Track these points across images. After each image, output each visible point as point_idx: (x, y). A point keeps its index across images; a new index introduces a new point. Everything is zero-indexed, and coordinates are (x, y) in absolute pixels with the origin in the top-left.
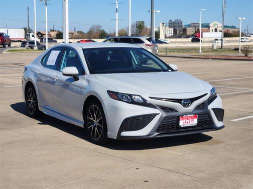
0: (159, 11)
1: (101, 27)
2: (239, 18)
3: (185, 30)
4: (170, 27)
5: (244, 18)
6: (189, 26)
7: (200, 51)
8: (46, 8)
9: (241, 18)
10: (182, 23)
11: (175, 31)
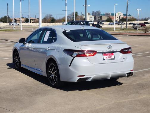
0: (89, 5)
1: (52, 15)
2: (137, 10)
3: (101, 17)
4: (93, 15)
5: (140, 10)
6: (104, 15)
7: (114, 30)
8: (21, 3)
9: (138, 10)
10: (100, 13)
11: (95, 18)
